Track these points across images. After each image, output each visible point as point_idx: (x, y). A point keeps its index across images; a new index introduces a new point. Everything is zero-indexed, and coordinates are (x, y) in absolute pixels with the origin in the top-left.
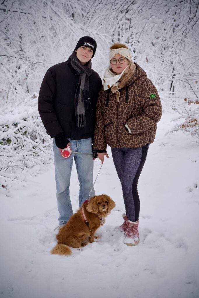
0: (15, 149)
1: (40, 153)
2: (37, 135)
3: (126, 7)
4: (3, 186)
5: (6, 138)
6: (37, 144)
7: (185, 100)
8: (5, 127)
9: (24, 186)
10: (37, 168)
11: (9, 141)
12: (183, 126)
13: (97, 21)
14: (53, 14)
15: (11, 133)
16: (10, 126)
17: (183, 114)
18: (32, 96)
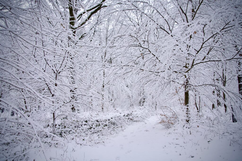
0: (108, 128)
1: (116, 130)
2: (115, 123)
3: (143, 86)
4: (103, 142)
5: (106, 124)
6: (115, 127)
7: (161, 114)
8: (106, 121)
9: (110, 142)
10: (114, 135)
11: (106, 125)
12: (160, 123)
13: (134, 89)
14: (122, 86)
15: (107, 123)
16: (107, 120)
17: (160, 119)
18: (115, 109)
